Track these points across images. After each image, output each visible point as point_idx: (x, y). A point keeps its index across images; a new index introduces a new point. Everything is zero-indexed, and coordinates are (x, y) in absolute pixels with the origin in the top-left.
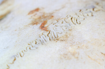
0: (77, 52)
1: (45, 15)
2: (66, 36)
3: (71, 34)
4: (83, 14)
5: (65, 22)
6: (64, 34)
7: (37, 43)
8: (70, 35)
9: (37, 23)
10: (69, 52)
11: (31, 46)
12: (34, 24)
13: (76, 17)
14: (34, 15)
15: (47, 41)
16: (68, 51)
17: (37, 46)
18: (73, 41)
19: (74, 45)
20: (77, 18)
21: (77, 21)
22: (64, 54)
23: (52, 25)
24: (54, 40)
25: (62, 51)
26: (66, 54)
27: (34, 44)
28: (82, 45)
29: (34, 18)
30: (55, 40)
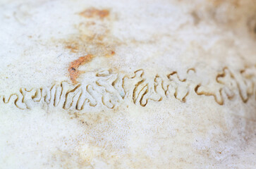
0: (92, 164)
1: (105, 40)
2: (98, 117)
3: (110, 119)
4: (168, 86)
5: (120, 85)
6: (96, 110)
7: (35, 99)
8: (106, 120)
9: (74, 48)
10: (79, 154)
11: (21, 97)
12: (69, 47)
13: (151, 85)
14: (88, 25)
15: (56, 104)
16: (77, 150)
17: (31, 103)
18: (102, 137)
19: (97, 145)
20: (151, 88)
21: (144, 94)
22: (66, 153)
23: (94, 75)
24: (70, 113)
25: (66, 144)
26: (70, 156)
27: (28, 96)
28: (112, 154)
29: (81, 31)
30: (72, 112)
